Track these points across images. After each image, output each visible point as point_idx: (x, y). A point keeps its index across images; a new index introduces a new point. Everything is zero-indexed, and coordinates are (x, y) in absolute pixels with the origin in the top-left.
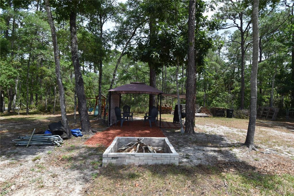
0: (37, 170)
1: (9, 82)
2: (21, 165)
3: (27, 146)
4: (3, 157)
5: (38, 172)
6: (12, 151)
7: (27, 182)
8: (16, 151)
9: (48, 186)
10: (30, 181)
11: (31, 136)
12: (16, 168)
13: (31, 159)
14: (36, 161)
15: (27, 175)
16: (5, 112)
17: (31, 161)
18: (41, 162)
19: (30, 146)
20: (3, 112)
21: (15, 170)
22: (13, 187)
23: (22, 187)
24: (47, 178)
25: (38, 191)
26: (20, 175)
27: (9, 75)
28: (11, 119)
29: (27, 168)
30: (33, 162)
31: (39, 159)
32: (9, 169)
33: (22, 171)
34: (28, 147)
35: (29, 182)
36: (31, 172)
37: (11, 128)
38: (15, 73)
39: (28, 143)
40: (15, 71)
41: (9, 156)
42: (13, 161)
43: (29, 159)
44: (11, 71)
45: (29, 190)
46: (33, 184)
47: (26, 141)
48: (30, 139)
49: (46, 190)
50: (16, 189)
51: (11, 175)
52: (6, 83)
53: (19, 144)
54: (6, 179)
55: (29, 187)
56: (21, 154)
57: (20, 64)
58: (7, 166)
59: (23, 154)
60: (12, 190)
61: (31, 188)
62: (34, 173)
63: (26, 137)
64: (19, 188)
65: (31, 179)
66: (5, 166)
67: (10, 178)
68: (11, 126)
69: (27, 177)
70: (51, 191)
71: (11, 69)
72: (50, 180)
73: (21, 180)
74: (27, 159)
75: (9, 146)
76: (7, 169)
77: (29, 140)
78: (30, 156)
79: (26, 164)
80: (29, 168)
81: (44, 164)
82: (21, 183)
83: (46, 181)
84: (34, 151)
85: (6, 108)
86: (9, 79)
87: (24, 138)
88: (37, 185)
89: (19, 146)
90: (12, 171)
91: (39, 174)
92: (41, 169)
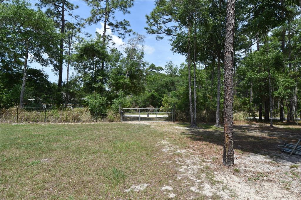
0: (290, 175)
1: (287, 93)
2: (278, 167)
3: (291, 153)
4: (268, 156)
5: (290, 177)
6: (276, 154)
7: (277, 180)
8: (279, 155)
9: (293, 191)
10: (280, 181)
11: (295, 145)
12: (273, 167)
13: (289, 165)
14: (294, 168)
15: (280, 175)
16: (284, 121)
17: (289, 167)
18: (297, 171)
19: (293, 154)
20: (283, 121)
21: (272, 168)
22: (265, 178)
23: (271, 181)
24: (296, 185)
25: (282, 190)
26: (275, 173)
27: (286, 86)
28: (288, 129)
29: (283, 171)
30: (290, 168)
31: (297, 168)
32: (268, 166)
33: (277, 171)
34: (292, 155)
35: (278, 181)
36: (284, 175)
37: (285, 136)
38: (292, 83)
39: (292, 152)
40: (292, 81)
41: (271, 157)
42: (274, 161)
43: (288, 164)
44: (288, 82)
45: (276, 186)
46: (281, 184)
47: (291, 149)
48: (295, 148)
49: (291, 193)
50: (266, 181)
51: (267, 170)
52: (284, 94)
53: (284, 151)
54: (263, 172)
55: (277, 184)
56: (282, 159)
57: (298, 73)
58: (267, 163)
59: (285, 160)
60: (263, 179)
61: (278, 185)
62: (286, 177)
63: (291, 145)
64: (269, 181)
65: (281, 179)
66: (266, 162)
67: (266, 172)
68: (285, 134)
69: (279, 177)
70: (294, 196)
71: (288, 80)
72: (298, 188)
73: (274, 177)
74: (285, 164)
75: (276, 150)
76: (266, 165)
77: (293, 149)
78: (290, 162)
79: (283, 167)
80: (284, 171)
81: (299, 174)
82: (272, 179)
83: (294, 187)
84: (295, 160)
85: (286, 118)
86: (286, 90)
87: (289, 146)
88: (284, 186)
89: (285, 152)
90: (269, 168)
91: (290, 179)
92: (294, 176)
